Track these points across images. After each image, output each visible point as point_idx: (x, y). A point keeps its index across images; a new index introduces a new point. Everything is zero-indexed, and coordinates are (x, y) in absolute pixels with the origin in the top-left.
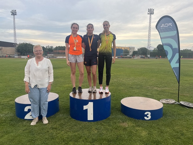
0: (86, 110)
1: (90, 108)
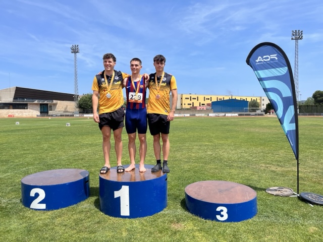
0: (119, 198)
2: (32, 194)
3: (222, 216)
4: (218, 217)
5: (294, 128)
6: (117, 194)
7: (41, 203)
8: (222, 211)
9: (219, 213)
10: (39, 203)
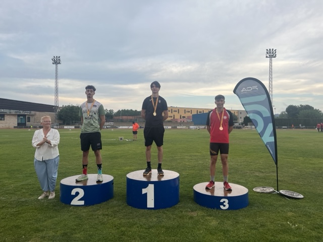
0: (146, 194)
1: (149, 192)
2: (73, 192)
3: (224, 206)
4: (222, 207)
5: (274, 141)
6: (144, 191)
7: (80, 200)
8: (224, 202)
9: (222, 204)
10: (79, 200)
